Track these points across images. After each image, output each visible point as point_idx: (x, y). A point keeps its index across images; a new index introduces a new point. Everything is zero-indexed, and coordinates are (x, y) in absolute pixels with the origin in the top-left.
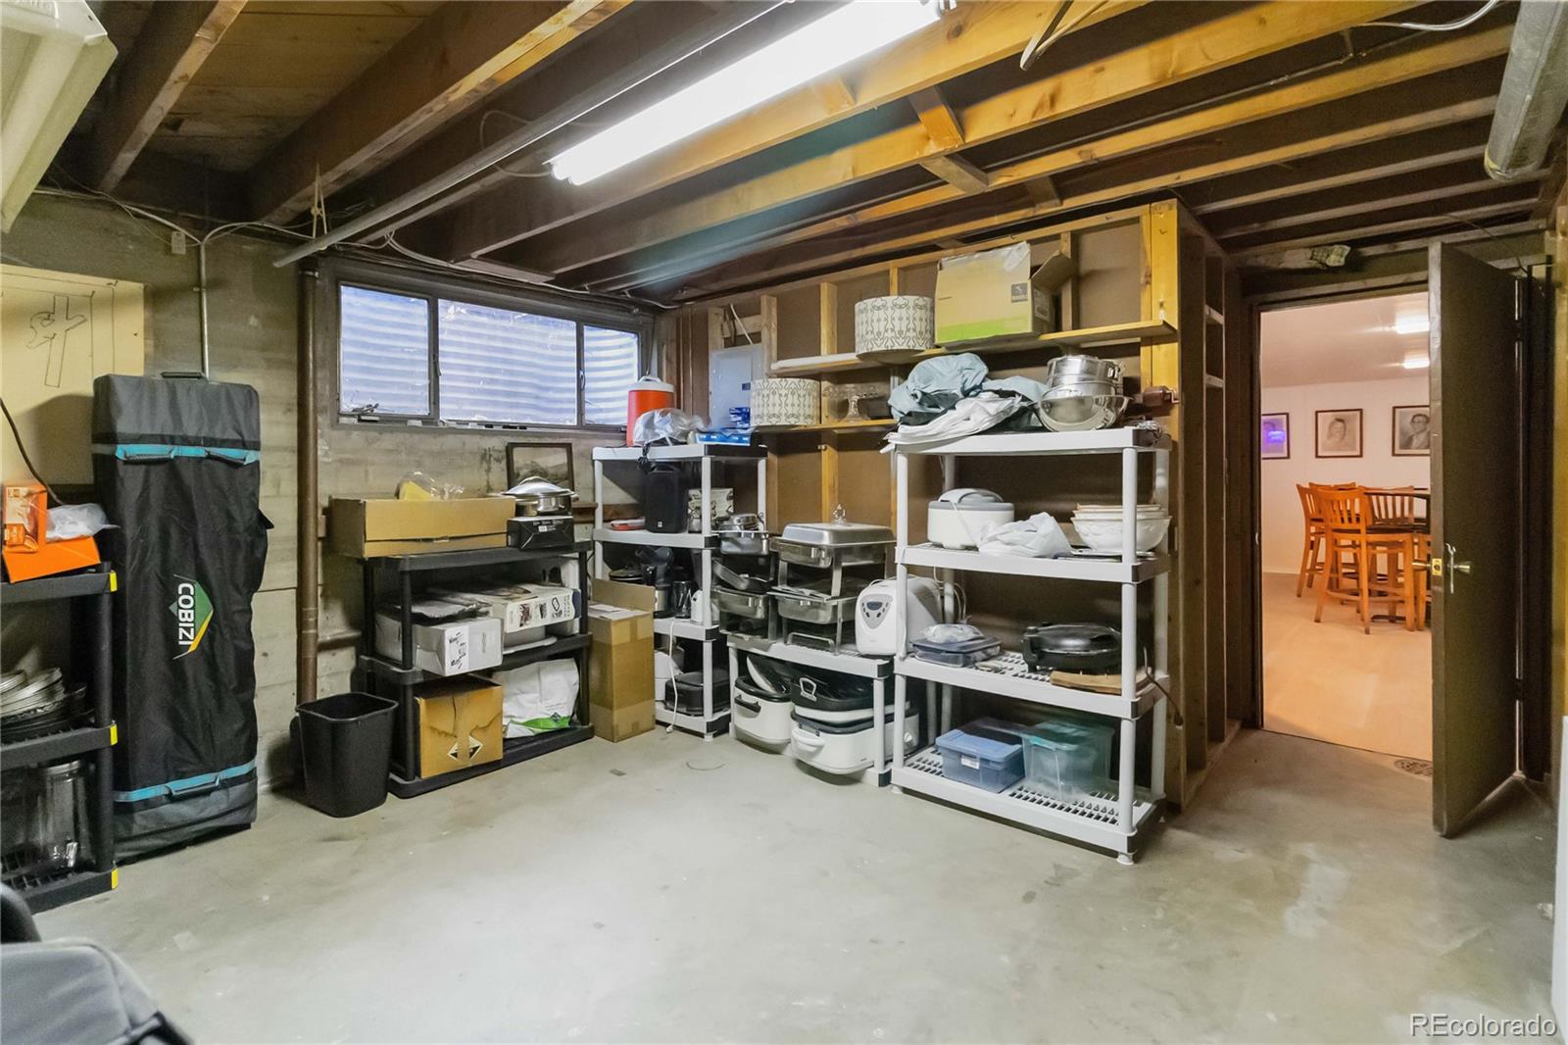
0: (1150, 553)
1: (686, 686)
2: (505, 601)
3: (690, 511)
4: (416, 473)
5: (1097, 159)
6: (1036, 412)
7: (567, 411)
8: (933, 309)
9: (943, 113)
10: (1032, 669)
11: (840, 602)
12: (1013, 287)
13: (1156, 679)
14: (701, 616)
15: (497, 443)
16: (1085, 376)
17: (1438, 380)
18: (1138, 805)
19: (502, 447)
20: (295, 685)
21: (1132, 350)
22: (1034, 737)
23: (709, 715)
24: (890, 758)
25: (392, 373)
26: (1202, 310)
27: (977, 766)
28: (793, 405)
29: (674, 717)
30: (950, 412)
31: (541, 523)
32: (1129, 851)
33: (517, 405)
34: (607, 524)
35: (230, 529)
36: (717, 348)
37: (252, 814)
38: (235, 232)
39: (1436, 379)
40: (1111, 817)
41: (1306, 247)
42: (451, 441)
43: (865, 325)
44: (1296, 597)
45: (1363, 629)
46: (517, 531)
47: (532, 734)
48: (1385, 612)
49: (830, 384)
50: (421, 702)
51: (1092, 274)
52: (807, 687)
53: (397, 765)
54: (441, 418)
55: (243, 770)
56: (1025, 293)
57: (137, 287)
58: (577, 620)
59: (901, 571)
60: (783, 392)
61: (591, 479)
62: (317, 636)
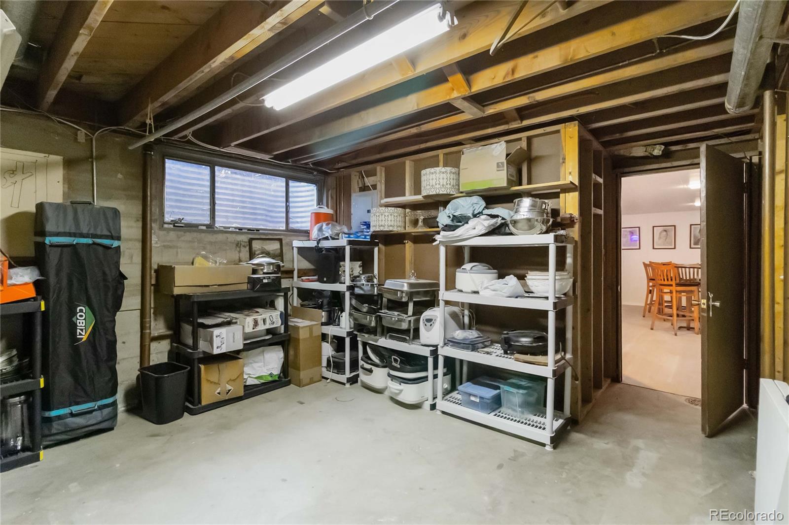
0: (562, 296)
1: (337, 360)
2: (245, 317)
3: (340, 273)
4: (202, 253)
5: (537, 101)
6: (508, 225)
7: (280, 222)
8: (459, 174)
9: (459, 77)
10: (506, 353)
11: (412, 319)
12: (498, 164)
13: (566, 358)
14: (345, 325)
15: (244, 238)
16: (531, 208)
17: (704, 211)
18: (557, 420)
19: (247, 240)
20: (139, 358)
21: (556, 195)
22: (506, 386)
23: (348, 374)
24: (435, 396)
25: (192, 203)
26: (591, 176)
27: (478, 400)
28: (391, 221)
29: (331, 375)
30: (466, 225)
31: (264, 278)
32: (551, 444)
33: (255, 219)
34: (299, 279)
35: (105, 280)
36: (355, 192)
37: (114, 423)
38: (111, 132)
39: (703, 211)
40: (543, 426)
41: (643, 146)
42: (220, 237)
43: (426, 182)
44: (642, 317)
45: (674, 333)
46: (252, 282)
47: (259, 383)
48: (685, 325)
49: (410, 211)
50: (202, 367)
51: (537, 158)
52: (396, 360)
53: (190, 398)
54: (216, 226)
55: (110, 400)
56: (503, 166)
57: (59, 158)
58: (283, 326)
59: (442, 303)
60: (386, 214)
61: (292, 256)
62: (150, 333)
